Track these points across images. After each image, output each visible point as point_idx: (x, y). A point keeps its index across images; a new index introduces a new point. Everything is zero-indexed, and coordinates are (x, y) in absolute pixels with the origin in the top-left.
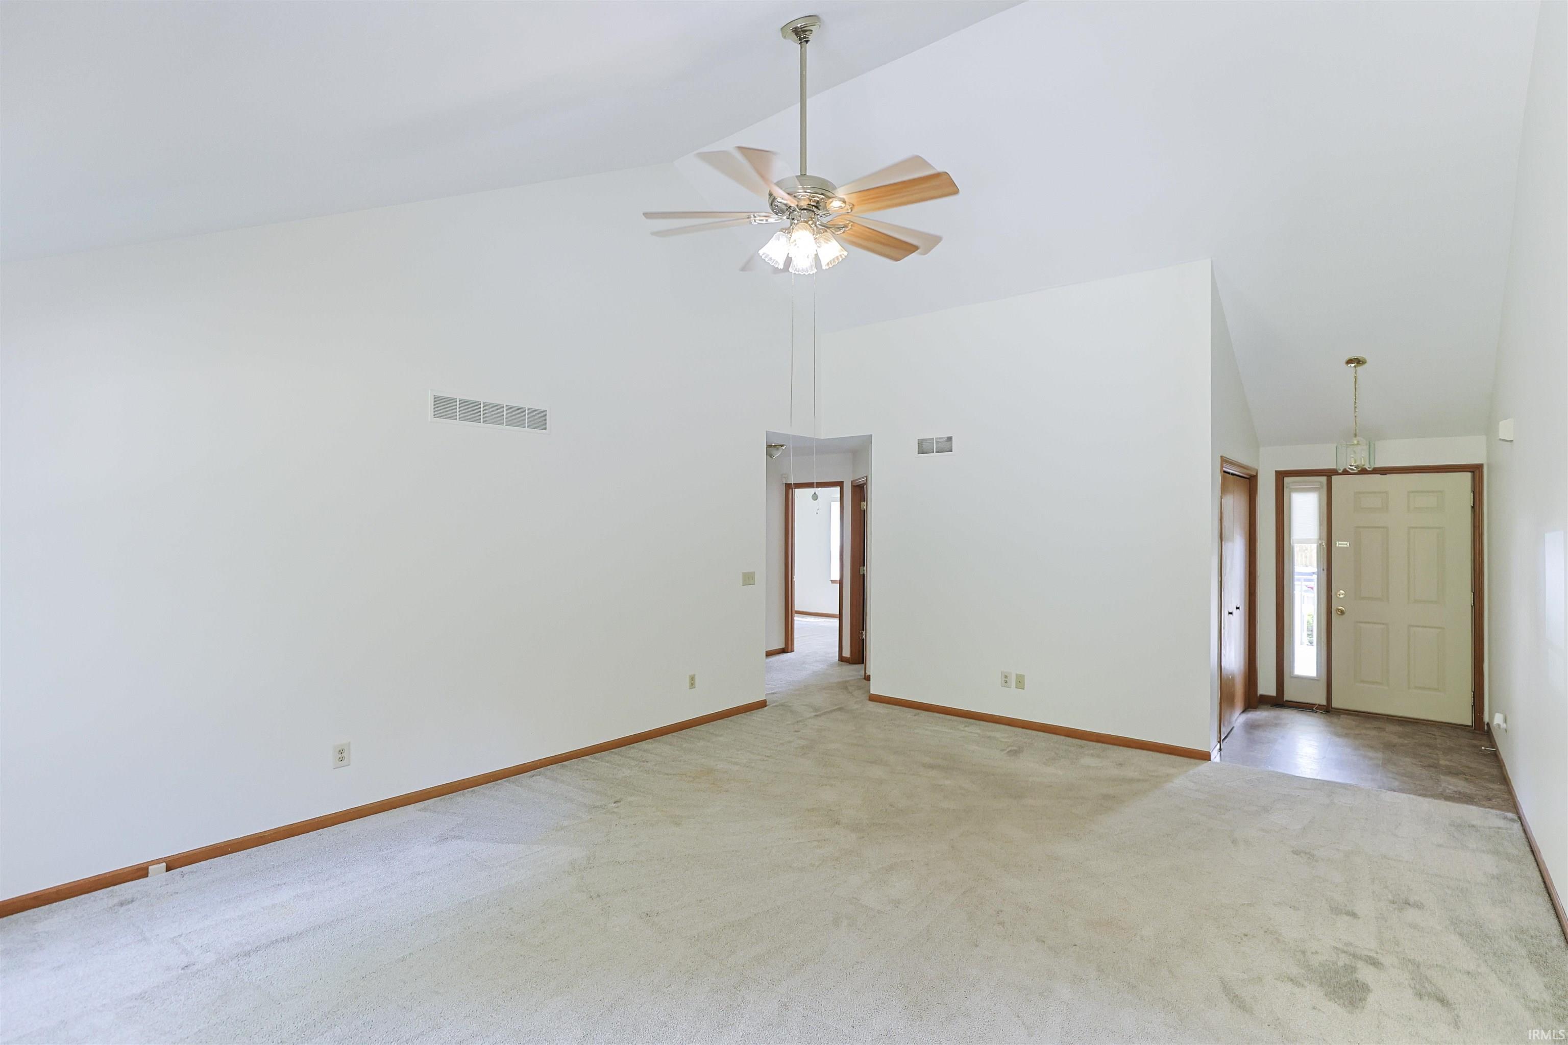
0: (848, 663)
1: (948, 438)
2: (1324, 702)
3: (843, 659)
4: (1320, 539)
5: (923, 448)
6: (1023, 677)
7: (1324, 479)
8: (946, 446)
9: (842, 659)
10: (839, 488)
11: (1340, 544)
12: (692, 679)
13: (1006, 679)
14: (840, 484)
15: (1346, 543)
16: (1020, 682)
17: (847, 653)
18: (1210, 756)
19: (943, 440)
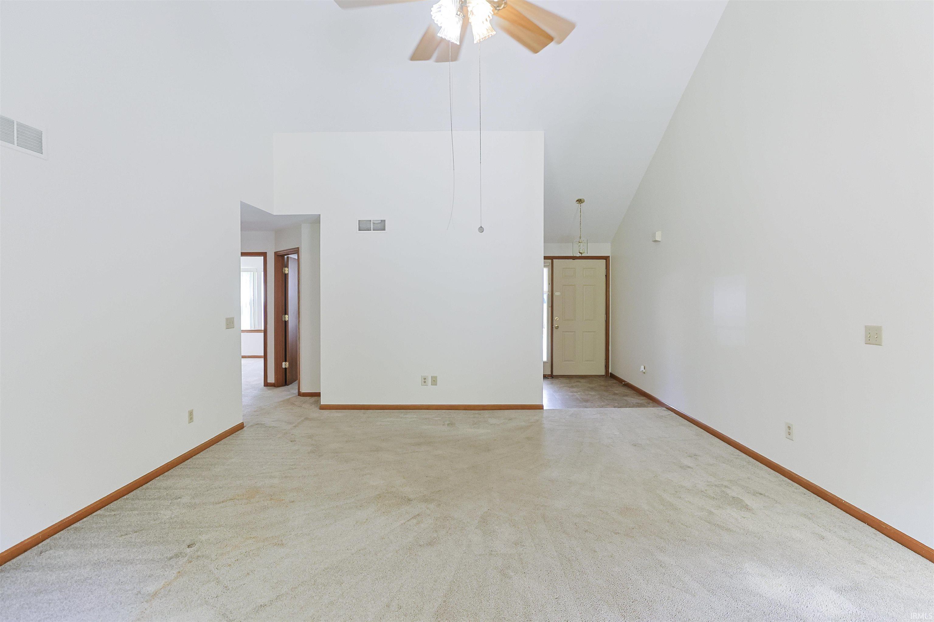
0: (274, 387)
1: (381, 221)
2: (550, 373)
3: (268, 385)
4: (549, 291)
5: (364, 226)
6: (436, 377)
7: (550, 261)
8: (381, 226)
9: (266, 384)
10: (263, 257)
11: (556, 294)
12: (191, 413)
13: (425, 380)
14: (264, 254)
15: (559, 293)
16: (434, 381)
17: (271, 379)
18: (543, 406)
19: (377, 222)
